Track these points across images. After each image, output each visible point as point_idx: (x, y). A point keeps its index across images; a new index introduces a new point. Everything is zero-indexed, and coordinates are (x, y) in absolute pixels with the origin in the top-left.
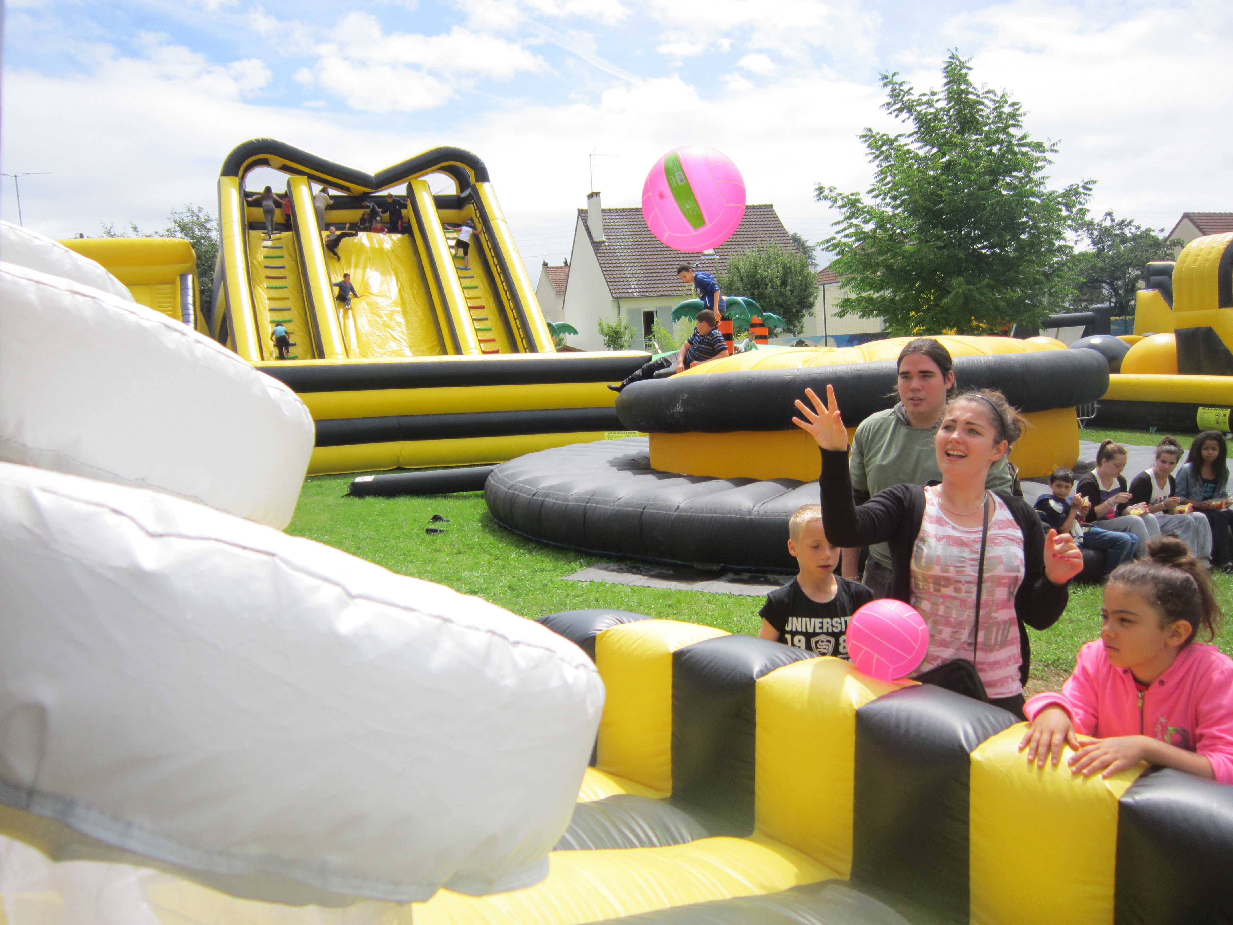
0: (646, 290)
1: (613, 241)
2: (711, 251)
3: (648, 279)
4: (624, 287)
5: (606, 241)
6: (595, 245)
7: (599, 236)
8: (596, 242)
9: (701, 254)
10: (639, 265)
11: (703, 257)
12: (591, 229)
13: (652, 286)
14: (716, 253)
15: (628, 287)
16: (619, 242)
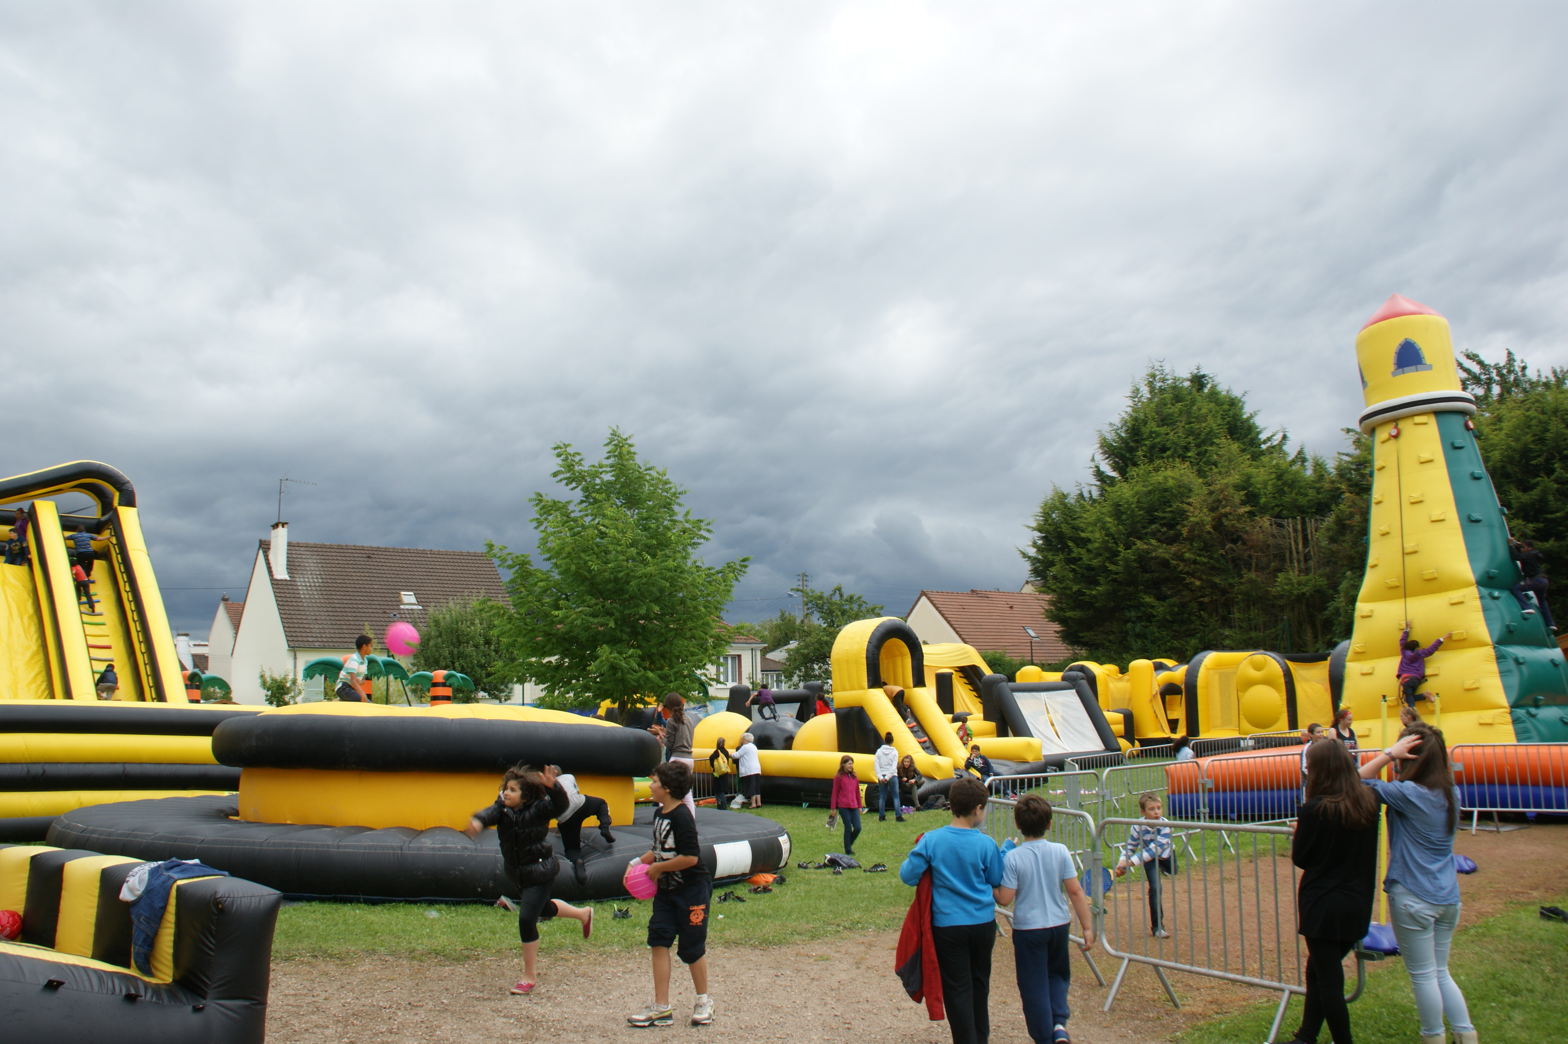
0: (330, 640)
1: (298, 580)
2: (413, 600)
3: (335, 627)
4: (304, 635)
5: (289, 579)
6: (275, 583)
7: (281, 573)
8: (277, 580)
9: (400, 602)
10: (325, 609)
11: (402, 607)
12: (273, 564)
13: (338, 636)
14: (419, 603)
15: (309, 635)
16: (307, 582)
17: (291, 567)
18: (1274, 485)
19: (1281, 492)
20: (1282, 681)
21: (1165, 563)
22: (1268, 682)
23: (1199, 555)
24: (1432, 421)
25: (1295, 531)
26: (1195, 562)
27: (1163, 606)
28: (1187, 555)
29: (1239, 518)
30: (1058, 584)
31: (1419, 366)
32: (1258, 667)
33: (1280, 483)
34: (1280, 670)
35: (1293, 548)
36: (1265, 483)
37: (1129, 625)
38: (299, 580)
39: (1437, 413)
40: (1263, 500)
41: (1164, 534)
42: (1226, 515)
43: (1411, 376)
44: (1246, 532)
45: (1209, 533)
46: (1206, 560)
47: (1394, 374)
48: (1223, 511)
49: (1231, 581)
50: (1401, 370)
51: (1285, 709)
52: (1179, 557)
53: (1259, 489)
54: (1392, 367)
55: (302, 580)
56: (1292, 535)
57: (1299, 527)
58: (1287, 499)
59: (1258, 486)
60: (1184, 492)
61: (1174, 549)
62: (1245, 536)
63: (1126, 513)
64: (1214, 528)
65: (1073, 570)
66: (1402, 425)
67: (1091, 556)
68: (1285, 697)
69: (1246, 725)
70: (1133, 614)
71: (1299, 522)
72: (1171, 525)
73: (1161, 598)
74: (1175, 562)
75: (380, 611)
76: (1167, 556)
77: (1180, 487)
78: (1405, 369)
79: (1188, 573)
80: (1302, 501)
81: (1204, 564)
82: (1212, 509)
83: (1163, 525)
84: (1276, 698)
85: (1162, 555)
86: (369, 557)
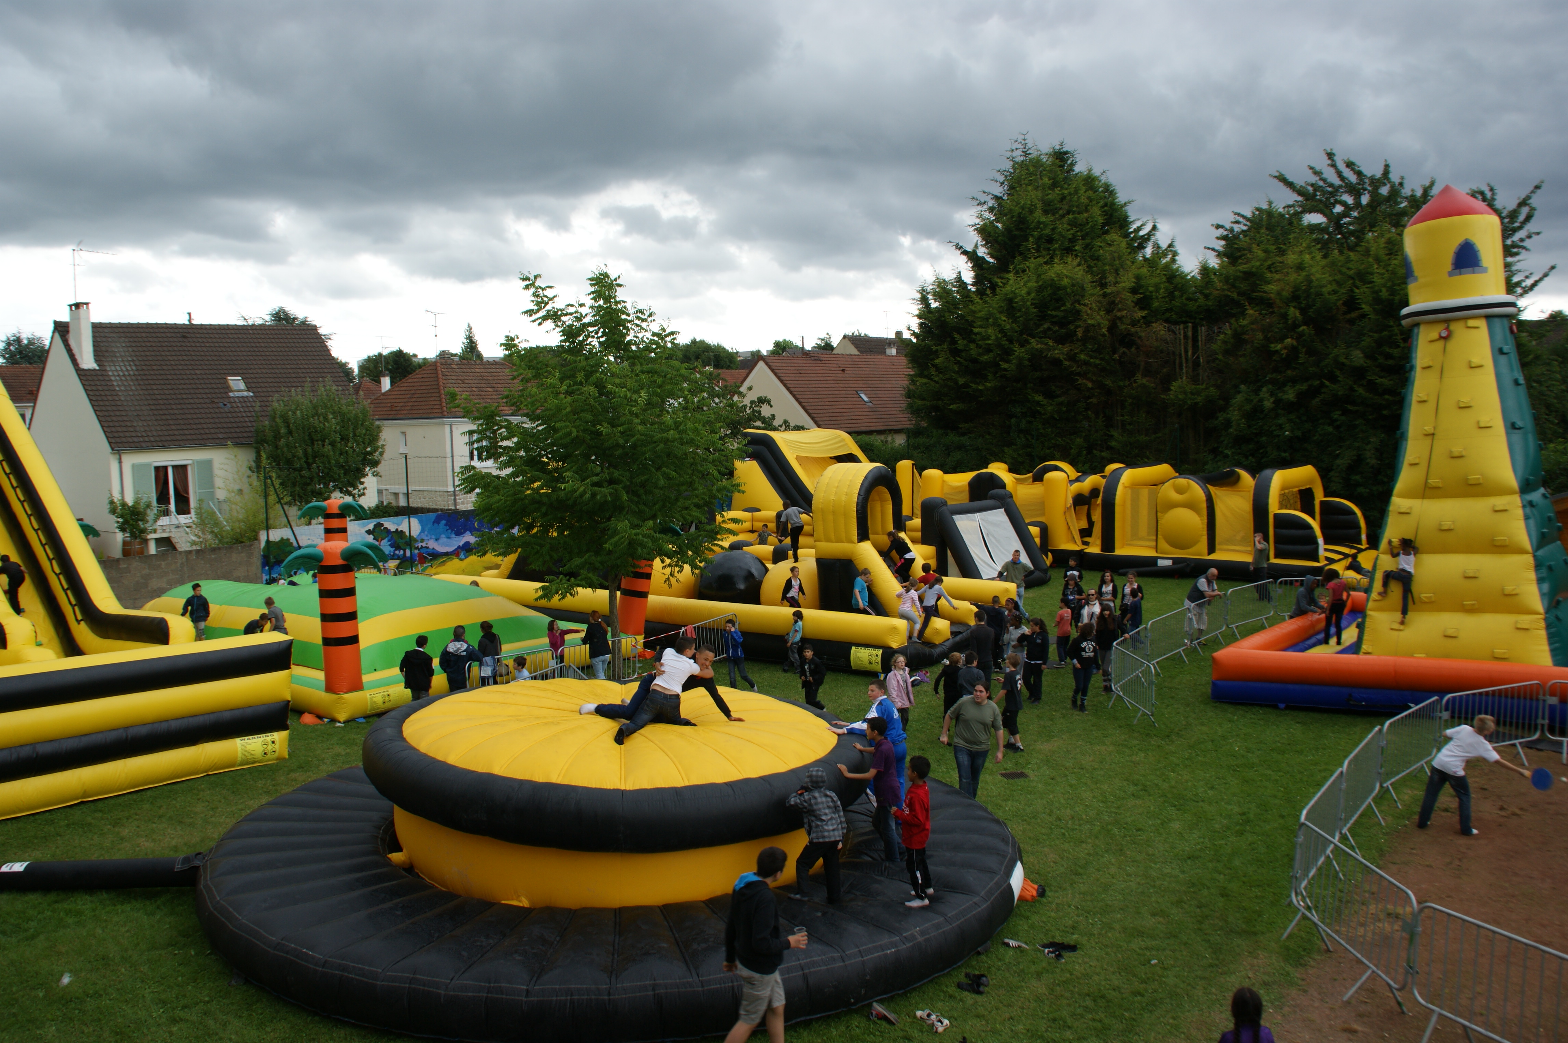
1: (108, 368)
2: (242, 386)
3: (161, 423)
4: (127, 434)
5: (97, 368)
6: (83, 374)
7: (88, 362)
8: (84, 370)
9: (228, 389)
10: (146, 403)
11: (231, 394)
12: (75, 351)
13: (166, 433)
14: (249, 389)
15: (134, 434)
16: (117, 371)
17: (98, 354)
18: (1166, 289)
19: (1171, 295)
20: (1204, 505)
21: (1057, 362)
22: (1190, 505)
23: (1091, 357)
24: (1482, 324)
25: (1186, 337)
26: (1086, 363)
27: (1051, 405)
28: (1082, 357)
29: (1134, 323)
30: (941, 376)
31: (1476, 269)
32: (1180, 491)
33: (1171, 286)
34: (1203, 495)
35: (1183, 355)
36: (1157, 286)
37: (1013, 420)
38: (111, 370)
39: (1488, 317)
40: (1156, 304)
41: (1055, 332)
42: (1120, 319)
43: (1468, 278)
44: (1140, 337)
45: (1104, 335)
46: (1098, 362)
47: (1451, 274)
48: (1119, 314)
49: (1121, 384)
50: (1458, 271)
51: (1205, 533)
52: (1072, 358)
53: (1151, 292)
54: (1449, 267)
55: (113, 368)
56: (1182, 341)
57: (1190, 334)
58: (1177, 303)
59: (1151, 289)
60: (1078, 291)
61: (1066, 349)
62: (1139, 342)
63: (1020, 310)
64: (1110, 329)
65: (958, 363)
66: (1453, 326)
67: (980, 351)
68: (1206, 521)
69: (1163, 545)
70: (1018, 410)
71: (1190, 329)
72: (1062, 324)
73: (1050, 395)
74: (1067, 363)
75: (207, 401)
76: (1061, 357)
77: (1073, 285)
78: (1463, 270)
79: (1079, 374)
80: (1192, 306)
81: (1096, 366)
82: (1109, 311)
83: (1053, 323)
84: (1196, 521)
85: (1057, 356)
86: (184, 337)
